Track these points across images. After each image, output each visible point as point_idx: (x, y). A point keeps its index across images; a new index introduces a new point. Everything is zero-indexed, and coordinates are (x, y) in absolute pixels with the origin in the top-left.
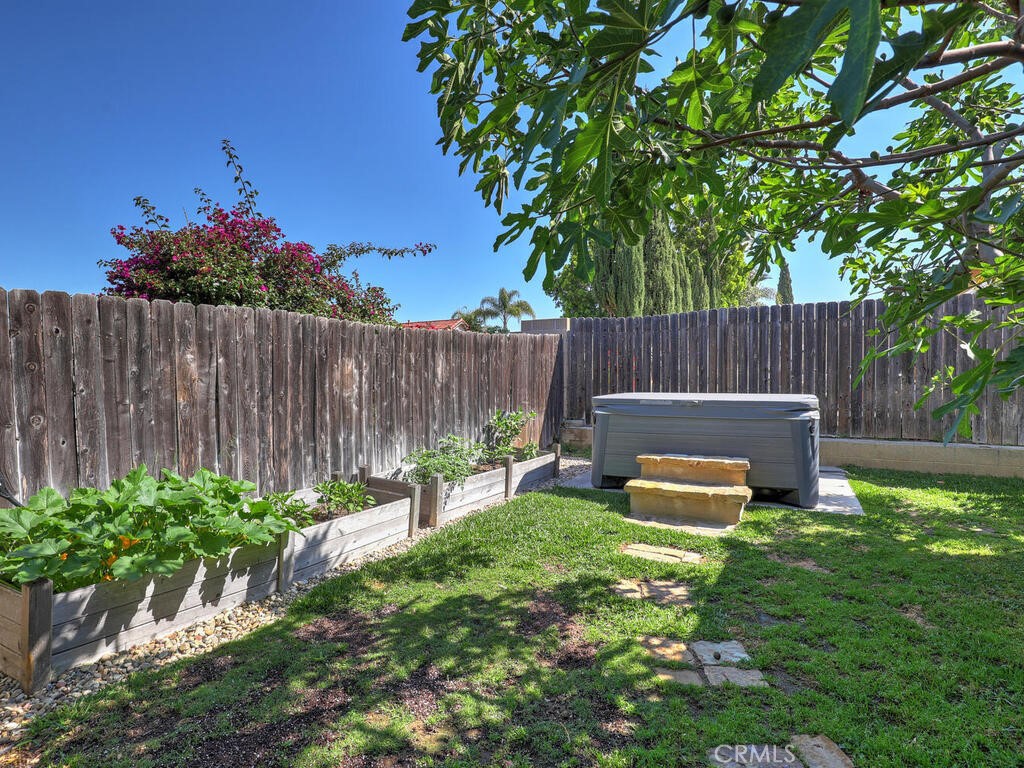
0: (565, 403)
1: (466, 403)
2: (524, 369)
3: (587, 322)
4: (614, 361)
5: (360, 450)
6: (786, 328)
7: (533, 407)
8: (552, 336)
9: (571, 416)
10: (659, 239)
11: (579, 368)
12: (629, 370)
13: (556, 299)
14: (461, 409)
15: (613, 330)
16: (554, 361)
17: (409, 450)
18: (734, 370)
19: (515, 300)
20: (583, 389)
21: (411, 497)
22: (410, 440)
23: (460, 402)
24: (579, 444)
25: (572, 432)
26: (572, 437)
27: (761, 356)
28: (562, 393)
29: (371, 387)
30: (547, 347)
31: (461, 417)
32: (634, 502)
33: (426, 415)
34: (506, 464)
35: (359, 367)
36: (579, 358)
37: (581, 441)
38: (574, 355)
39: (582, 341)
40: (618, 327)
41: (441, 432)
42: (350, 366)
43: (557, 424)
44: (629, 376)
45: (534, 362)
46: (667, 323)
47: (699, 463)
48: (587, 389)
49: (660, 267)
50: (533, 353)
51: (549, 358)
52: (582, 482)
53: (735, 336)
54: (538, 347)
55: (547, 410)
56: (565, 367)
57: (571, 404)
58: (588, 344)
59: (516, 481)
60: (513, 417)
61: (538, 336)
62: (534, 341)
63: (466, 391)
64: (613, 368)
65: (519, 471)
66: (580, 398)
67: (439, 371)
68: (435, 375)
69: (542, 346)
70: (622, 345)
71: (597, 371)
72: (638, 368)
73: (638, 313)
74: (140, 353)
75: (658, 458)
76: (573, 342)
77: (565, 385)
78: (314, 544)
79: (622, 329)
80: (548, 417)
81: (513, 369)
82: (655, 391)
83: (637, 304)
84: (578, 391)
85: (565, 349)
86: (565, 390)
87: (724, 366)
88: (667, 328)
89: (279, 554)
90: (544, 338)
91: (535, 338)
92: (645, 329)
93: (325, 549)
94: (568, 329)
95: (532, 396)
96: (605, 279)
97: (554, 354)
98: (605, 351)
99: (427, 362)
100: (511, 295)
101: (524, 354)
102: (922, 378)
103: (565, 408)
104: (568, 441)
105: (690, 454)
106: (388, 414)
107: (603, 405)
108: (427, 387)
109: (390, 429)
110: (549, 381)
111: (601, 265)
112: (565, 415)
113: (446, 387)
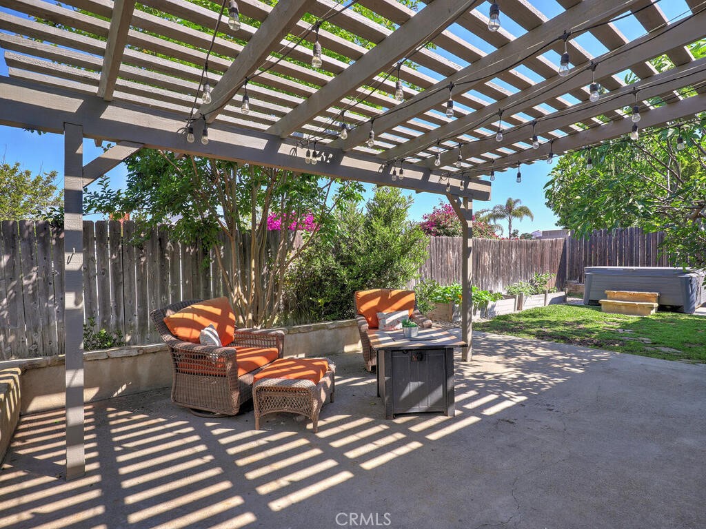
0: (567, 272)
1: (523, 270)
2: (547, 255)
4: (596, 251)
5: (488, 285)
7: (551, 273)
8: (561, 239)
9: (570, 279)
11: (575, 254)
12: (605, 255)
14: (521, 272)
15: (596, 235)
16: (561, 251)
17: (503, 286)
19: (518, 206)
20: (578, 265)
21: (515, 298)
22: (503, 283)
23: (521, 269)
24: (575, 292)
25: (571, 286)
26: (571, 289)
28: (565, 267)
29: (492, 261)
30: (558, 244)
31: (521, 275)
32: (604, 307)
33: (509, 274)
34: (544, 292)
35: (489, 255)
36: (575, 249)
38: (572, 248)
39: (577, 241)
40: (598, 234)
41: (513, 281)
42: (487, 254)
43: (563, 282)
44: (604, 258)
45: (552, 252)
47: (634, 293)
48: (580, 264)
50: (552, 247)
51: (559, 249)
54: (554, 244)
55: (558, 275)
56: (568, 255)
57: (571, 272)
58: (581, 242)
59: (549, 301)
60: (544, 277)
61: (554, 239)
63: (523, 265)
64: (595, 254)
65: (550, 297)
66: (576, 270)
67: (513, 256)
68: (512, 258)
69: (556, 244)
70: (600, 243)
71: (586, 256)
72: (610, 255)
74: (442, 251)
75: (615, 292)
77: (567, 263)
78: (493, 307)
79: (601, 235)
80: (558, 277)
81: (542, 255)
82: (619, 266)
84: (575, 266)
85: (567, 245)
86: (567, 265)
89: (486, 307)
90: (557, 240)
93: (495, 309)
94: (569, 235)
95: (550, 268)
97: (562, 248)
98: (590, 246)
99: (509, 253)
100: (515, 202)
101: (547, 248)
103: (567, 275)
106: (497, 272)
107: (590, 271)
108: (509, 262)
109: (497, 278)
110: (559, 261)
112: (567, 278)
113: (516, 262)
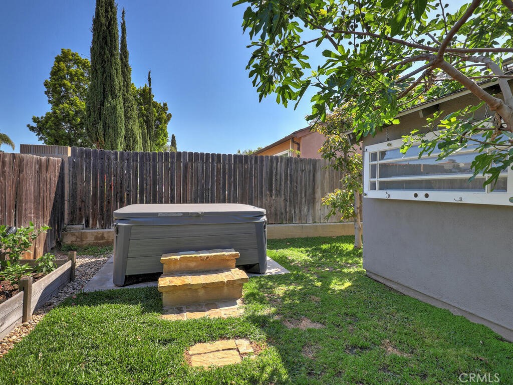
0: (66, 212)
2: (30, 186)
3: (86, 151)
4: (110, 181)
6: (219, 166)
7: (38, 218)
8: (56, 159)
9: (72, 222)
10: (130, 105)
11: (79, 185)
12: (121, 187)
13: (39, 134)
15: (109, 159)
16: (57, 179)
18: (191, 189)
20: (83, 201)
24: (79, 243)
25: (73, 235)
26: (74, 239)
27: (206, 181)
28: (63, 204)
30: (51, 168)
32: (166, 298)
36: (79, 177)
37: (82, 241)
38: (74, 176)
39: (82, 166)
40: (113, 157)
44: (121, 192)
45: (40, 180)
46: (150, 158)
47: (208, 257)
48: (87, 201)
49: (130, 123)
50: (39, 172)
51: (53, 176)
52: (102, 281)
53: (192, 169)
54: (43, 167)
55: (50, 220)
56: (66, 185)
57: (72, 213)
58: (87, 167)
59: (35, 300)
61: (44, 158)
62: (39, 162)
64: (109, 186)
66: (80, 209)
69: (47, 167)
70: (116, 170)
71: (95, 188)
72: (128, 187)
73: (120, 149)
75: (178, 257)
76: (74, 165)
77: (66, 198)
79: (116, 159)
81: (18, 186)
83: (120, 144)
84: (78, 203)
85: (66, 171)
86: (66, 202)
87: (185, 186)
88: (150, 161)
90: (48, 160)
91: (41, 159)
92: (133, 160)
94: (69, 155)
95: (37, 209)
96: (95, 123)
97: (57, 174)
98: (102, 173)
101: (30, 173)
102: (276, 195)
103: (66, 216)
104: (69, 242)
105: (197, 250)
107: (125, 218)
110: (53, 196)
111: (92, 113)
112: (66, 221)
